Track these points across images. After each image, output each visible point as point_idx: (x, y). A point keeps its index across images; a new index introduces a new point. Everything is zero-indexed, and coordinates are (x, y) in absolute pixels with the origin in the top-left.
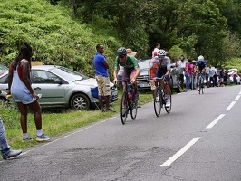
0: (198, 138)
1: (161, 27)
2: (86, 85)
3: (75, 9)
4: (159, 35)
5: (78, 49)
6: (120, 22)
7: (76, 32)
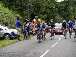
0: (49, 50)
3: (6, 4)
4: (34, 14)
6: (21, 9)
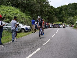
2: (24, 27)
3: (21, 10)
5: (22, 19)
6: (31, 13)
7: (22, 15)
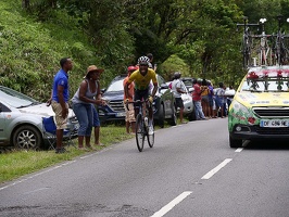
1: (152, 29)
2: (36, 113)
5: (28, 59)
6: (91, 20)
7: (26, 35)
